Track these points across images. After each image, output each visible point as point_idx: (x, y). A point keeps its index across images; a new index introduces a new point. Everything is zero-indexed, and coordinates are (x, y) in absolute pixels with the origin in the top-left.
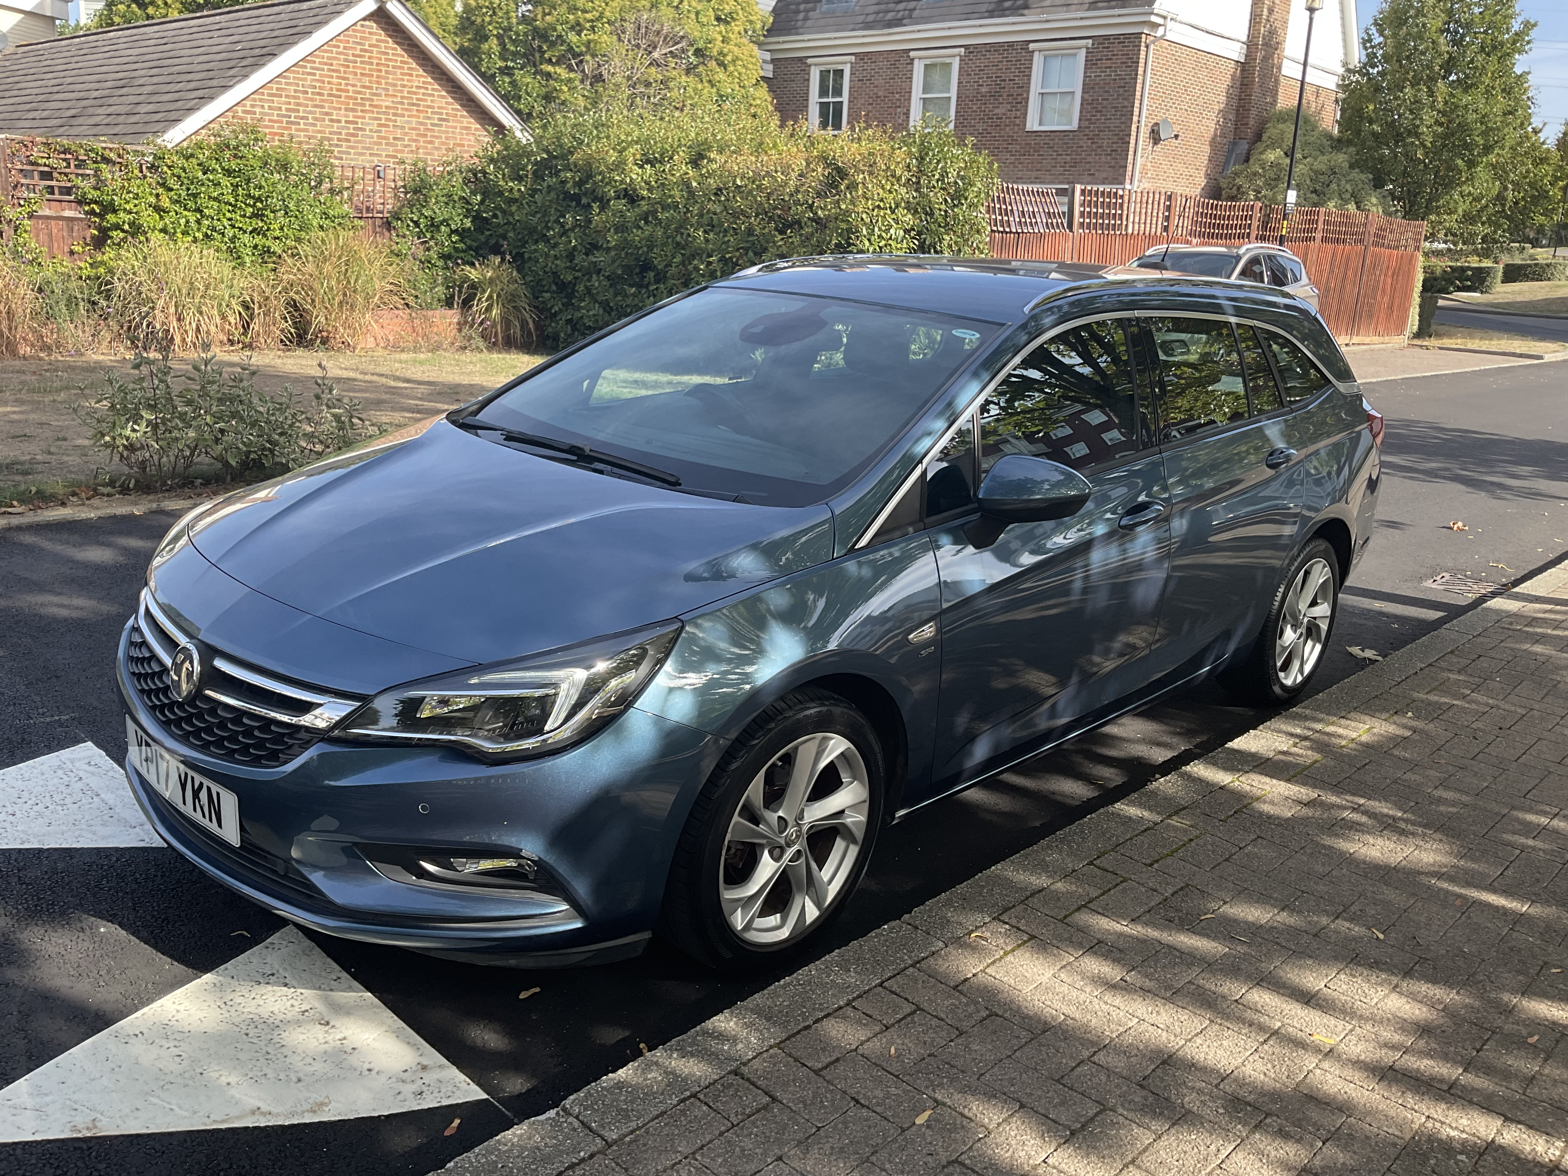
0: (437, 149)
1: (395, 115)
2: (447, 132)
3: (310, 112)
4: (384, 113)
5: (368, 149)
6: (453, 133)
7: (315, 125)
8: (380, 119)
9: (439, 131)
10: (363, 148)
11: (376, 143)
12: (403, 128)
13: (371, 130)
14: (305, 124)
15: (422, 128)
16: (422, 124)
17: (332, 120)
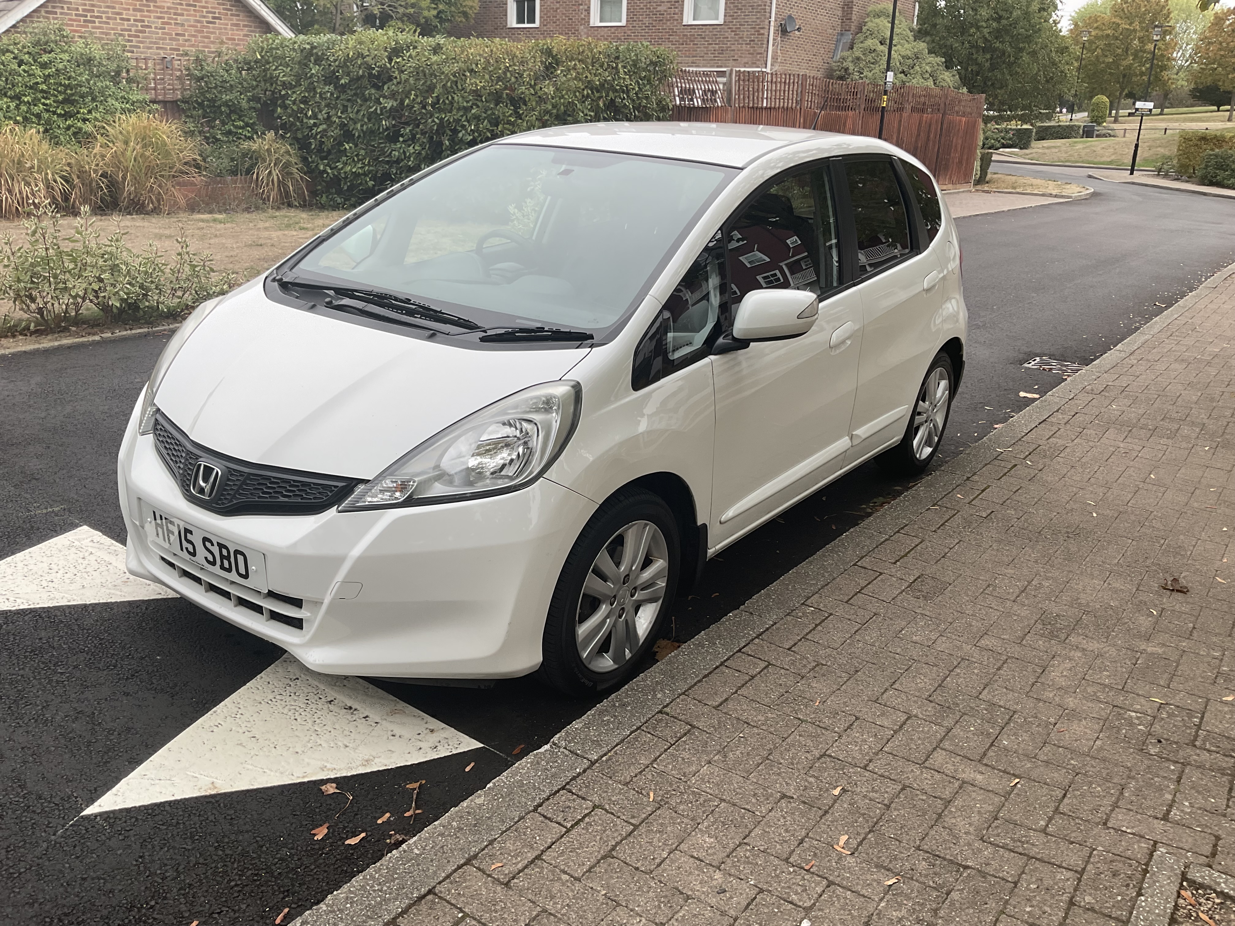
0: (213, 43)
1: (175, 14)
2: (221, 29)
3: (104, 12)
4: (166, 13)
5: (155, 43)
6: (225, 29)
7: (108, 23)
8: (163, 18)
9: (214, 28)
10: (151, 43)
11: (160, 39)
12: (183, 25)
13: (156, 28)
14: (100, 22)
15: (199, 25)
16: (198, 21)
17: (122, 19)
